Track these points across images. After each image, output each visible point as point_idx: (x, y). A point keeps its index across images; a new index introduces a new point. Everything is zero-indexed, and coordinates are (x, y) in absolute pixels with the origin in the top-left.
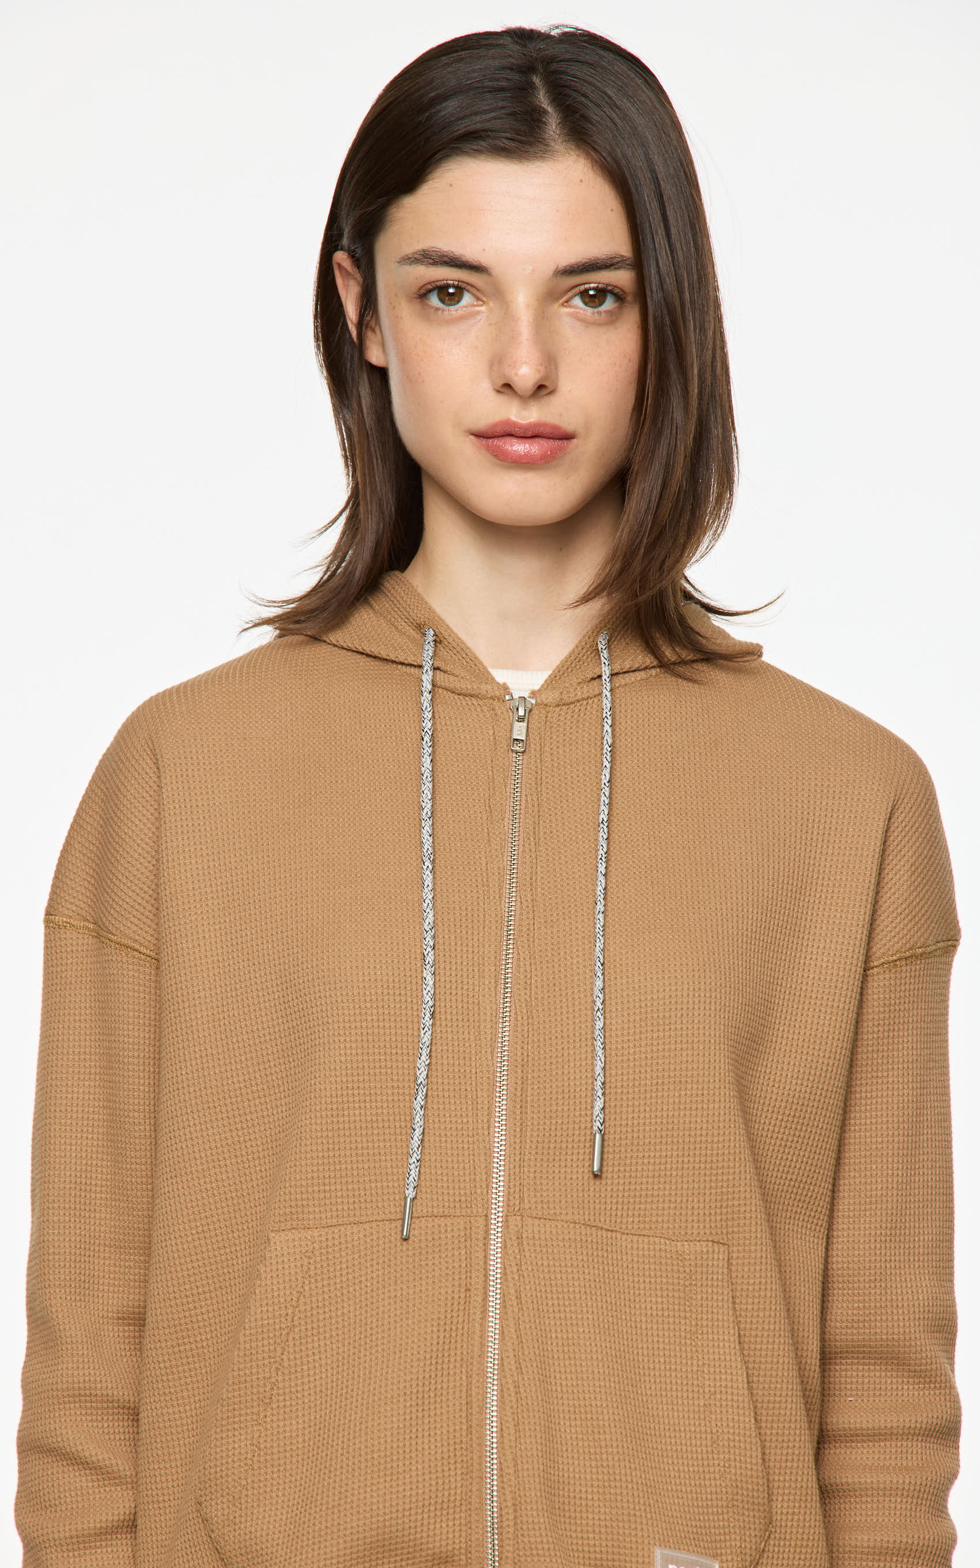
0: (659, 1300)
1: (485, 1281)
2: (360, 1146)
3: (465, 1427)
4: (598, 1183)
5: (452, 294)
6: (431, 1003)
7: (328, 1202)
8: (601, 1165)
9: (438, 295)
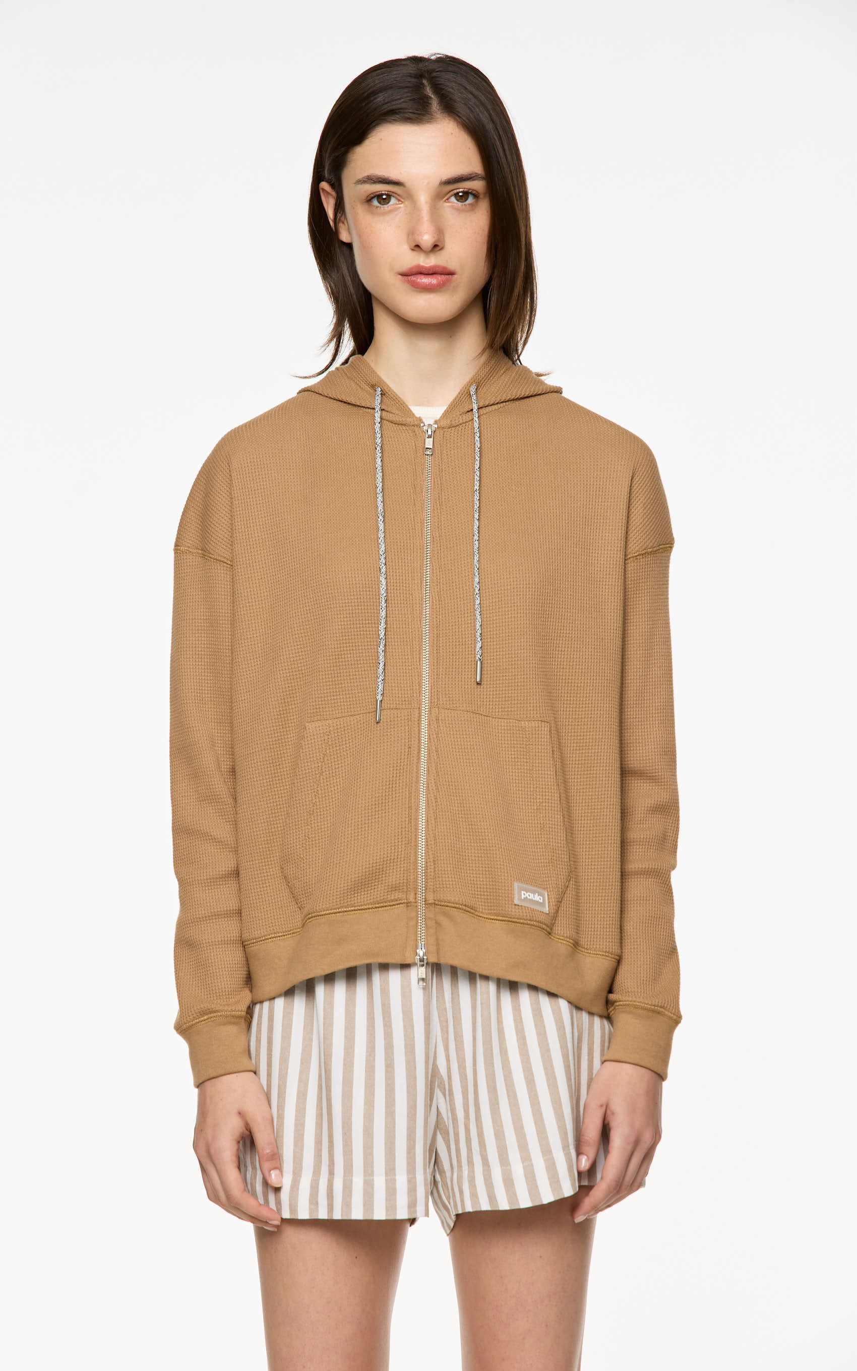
0: (513, 753)
1: (419, 743)
2: (351, 674)
3: (407, 819)
4: (479, 687)
5: (385, 199)
6: (385, 595)
7: (336, 705)
8: (481, 678)
9: (377, 200)
